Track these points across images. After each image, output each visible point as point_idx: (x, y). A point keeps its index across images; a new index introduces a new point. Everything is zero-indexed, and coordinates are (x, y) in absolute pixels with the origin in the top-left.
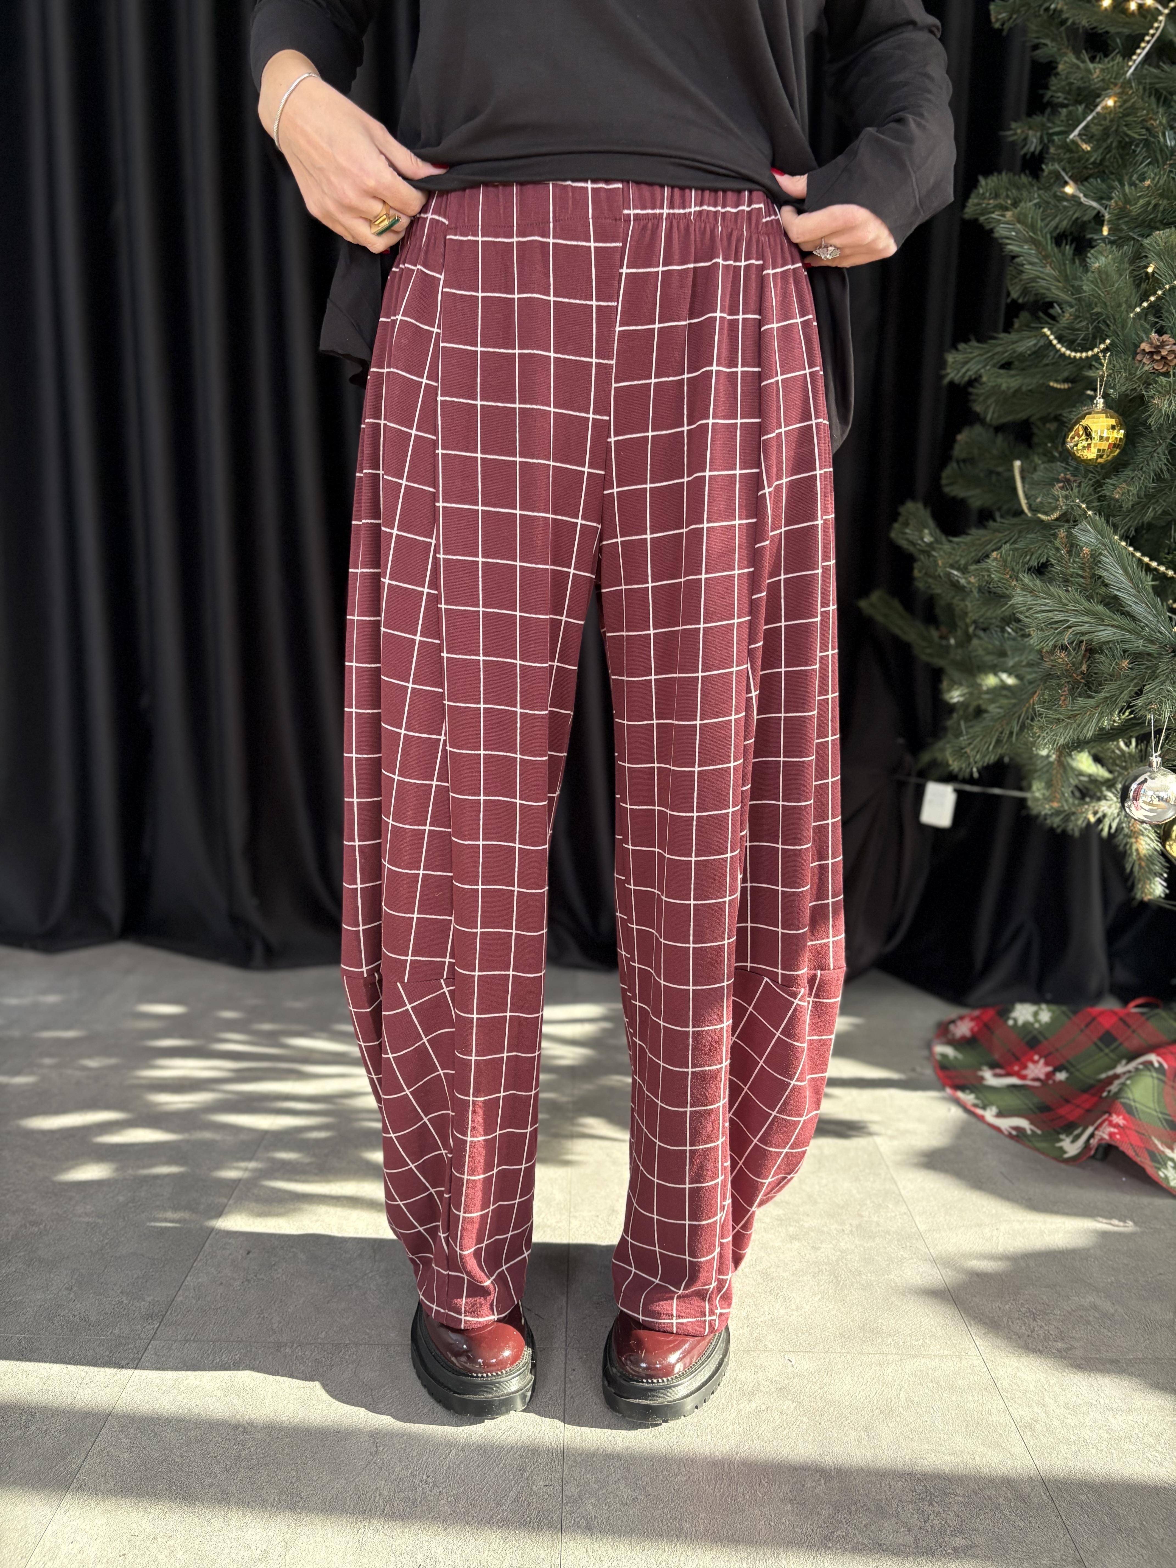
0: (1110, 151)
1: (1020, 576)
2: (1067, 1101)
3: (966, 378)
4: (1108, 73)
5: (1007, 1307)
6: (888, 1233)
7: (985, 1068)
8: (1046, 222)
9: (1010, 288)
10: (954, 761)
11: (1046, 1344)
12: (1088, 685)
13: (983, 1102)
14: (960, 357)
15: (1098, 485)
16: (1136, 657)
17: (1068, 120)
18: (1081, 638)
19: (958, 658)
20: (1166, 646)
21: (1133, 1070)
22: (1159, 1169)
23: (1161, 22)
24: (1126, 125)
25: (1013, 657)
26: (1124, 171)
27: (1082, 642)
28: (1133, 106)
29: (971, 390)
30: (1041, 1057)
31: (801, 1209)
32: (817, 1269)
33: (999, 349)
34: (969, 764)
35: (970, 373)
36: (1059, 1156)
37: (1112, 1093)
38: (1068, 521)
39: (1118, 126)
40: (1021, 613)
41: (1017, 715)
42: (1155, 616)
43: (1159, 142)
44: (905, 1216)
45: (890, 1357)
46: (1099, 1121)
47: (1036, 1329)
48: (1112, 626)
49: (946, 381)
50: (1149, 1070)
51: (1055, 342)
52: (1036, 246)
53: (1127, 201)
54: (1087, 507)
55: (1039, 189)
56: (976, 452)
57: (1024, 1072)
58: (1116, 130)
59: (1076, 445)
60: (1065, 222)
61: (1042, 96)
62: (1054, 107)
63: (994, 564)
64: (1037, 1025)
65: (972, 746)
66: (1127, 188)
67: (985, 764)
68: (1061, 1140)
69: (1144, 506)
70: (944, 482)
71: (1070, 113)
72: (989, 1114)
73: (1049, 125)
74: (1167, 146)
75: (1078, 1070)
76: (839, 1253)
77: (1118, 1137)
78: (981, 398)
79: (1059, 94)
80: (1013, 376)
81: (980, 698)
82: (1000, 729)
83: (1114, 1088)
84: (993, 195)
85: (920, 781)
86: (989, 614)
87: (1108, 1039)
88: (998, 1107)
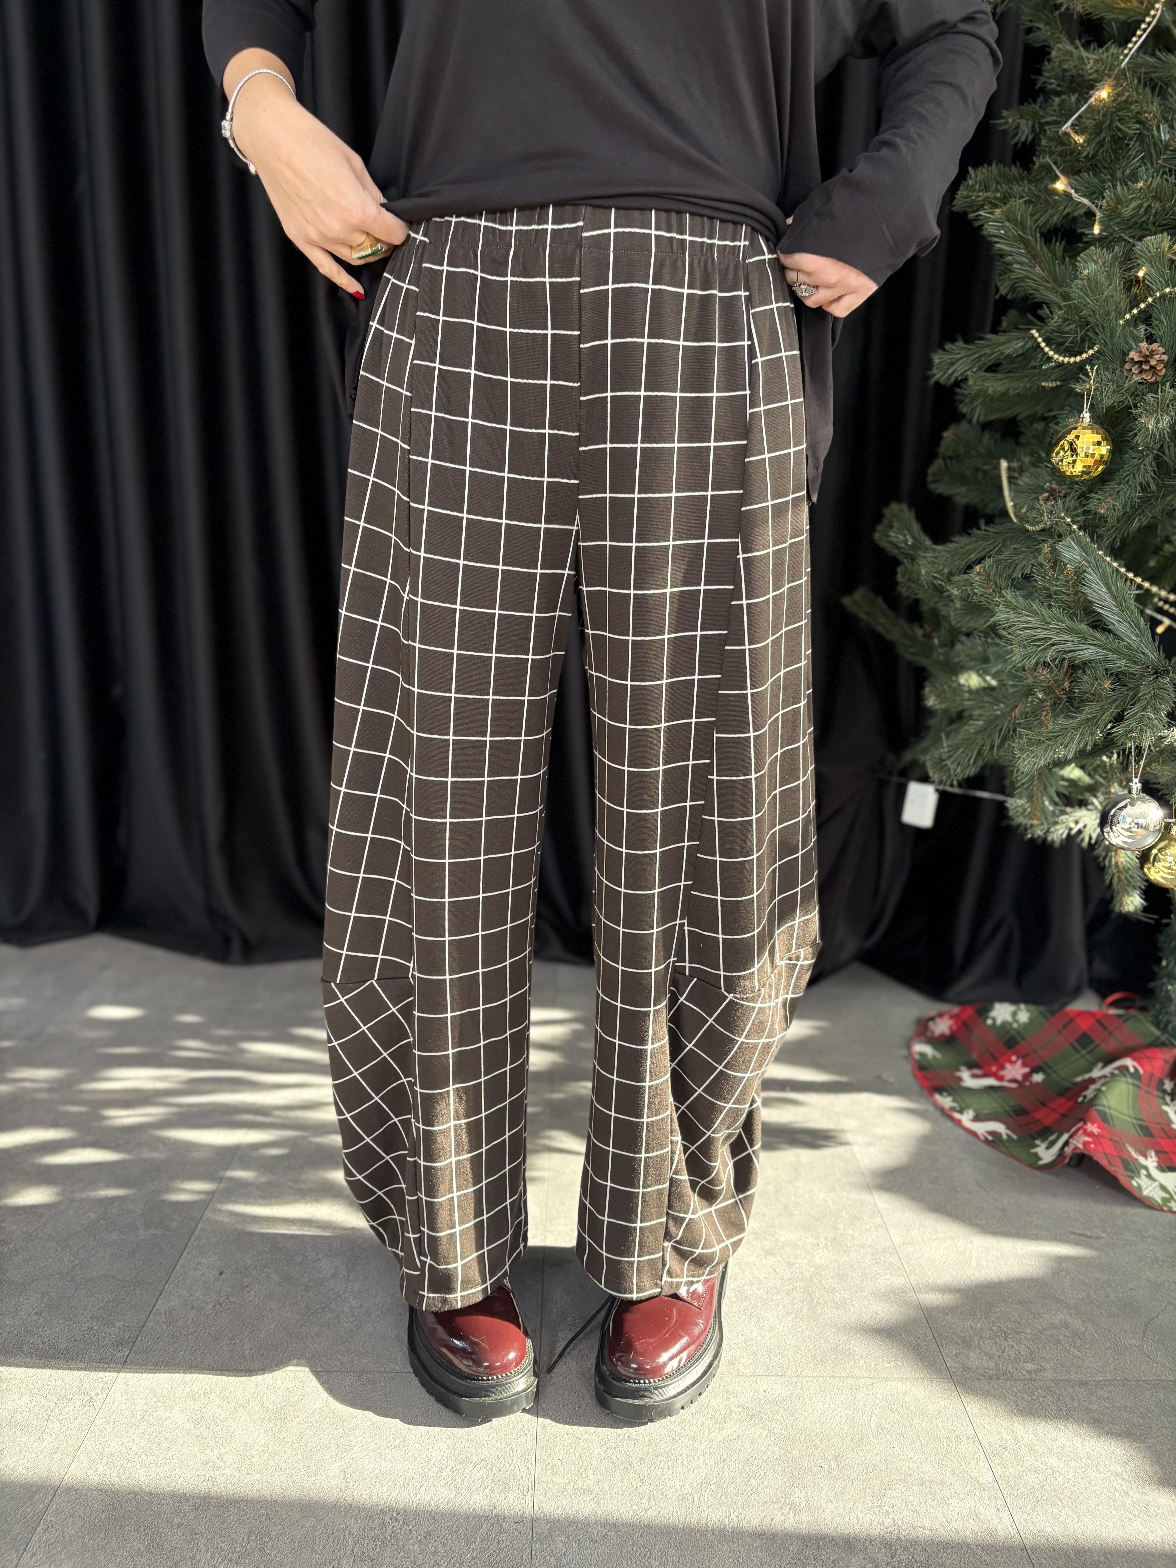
0: (1103, 146)
1: (1003, 592)
2: (1043, 1104)
3: (952, 380)
4: (1103, 64)
5: (979, 1325)
6: (863, 1247)
7: (963, 1068)
8: (1035, 218)
9: (999, 284)
10: (934, 773)
11: (1016, 1365)
12: (1070, 700)
13: (960, 1106)
14: (946, 357)
15: (1083, 497)
16: (1118, 677)
17: (1060, 110)
18: (1064, 656)
19: (942, 658)
20: (1148, 667)
21: (1109, 1075)
22: (1132, 1178)
23: (1157, 10)
24: (1120, 120)
25: (996, 665)
26: (1117, 166)
27: (1065, 659)
28: (1126, 101)
29: (957, 390)
30: (1018, 1058)
31: (777, 1222)
32: (791, 1287)
33: (987, 351)
34: (950, 776)
35: (956, 375)
36: (1033, 1163)
37: (1087, 1100)
38: (1052, 536)
39: (1111, 121)
40: (1004, 629)
41: (998, 728)
42: (1137, 636)
43: (1153, 136)
44: (880, 1229)
45: (862, 1380)
46: (1074, 1129)
47: (1007, 1349)
48: (1095, 645)
49: (932, 381)
50: (1125, 1076)
51: (1043, 345)
52: (1025, 244)
53: (1119, 201)
54: (1072, 521)
55: (1030, 181)
56: (962, 450)
57: (1002, 1073)
58: (1110, 125)
59: (1062, 461)
60: (1055, 218)
61: (1035, 82)
62: (1046, 94)
63: (977, 578)
64: (1015, 1025)
65: (952, 759)
66: (1119, 188)
67: (966, 776)
68: (1037, 1146)
69: (1130, 517)
70: (929, 479)
71: (1063, 101)
72: (966, 1118)
73: (1041, 113)
74: (1161, 141)
75: (1055, 1072)
76: (813, 1269)
77: (1092, 1146)
78: (968, 400)
79: (1052, 81)
80: (1001, 379)
81: (962, 704)
82: (981, 742)
83: (1090, 1093)
84: (983, 187)
85: (902, 780)
86: (971, 624)
87: (1084, 1040)
88: (975, 1110)
